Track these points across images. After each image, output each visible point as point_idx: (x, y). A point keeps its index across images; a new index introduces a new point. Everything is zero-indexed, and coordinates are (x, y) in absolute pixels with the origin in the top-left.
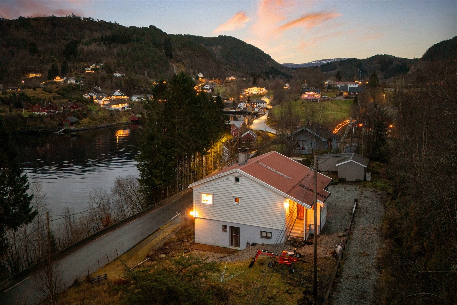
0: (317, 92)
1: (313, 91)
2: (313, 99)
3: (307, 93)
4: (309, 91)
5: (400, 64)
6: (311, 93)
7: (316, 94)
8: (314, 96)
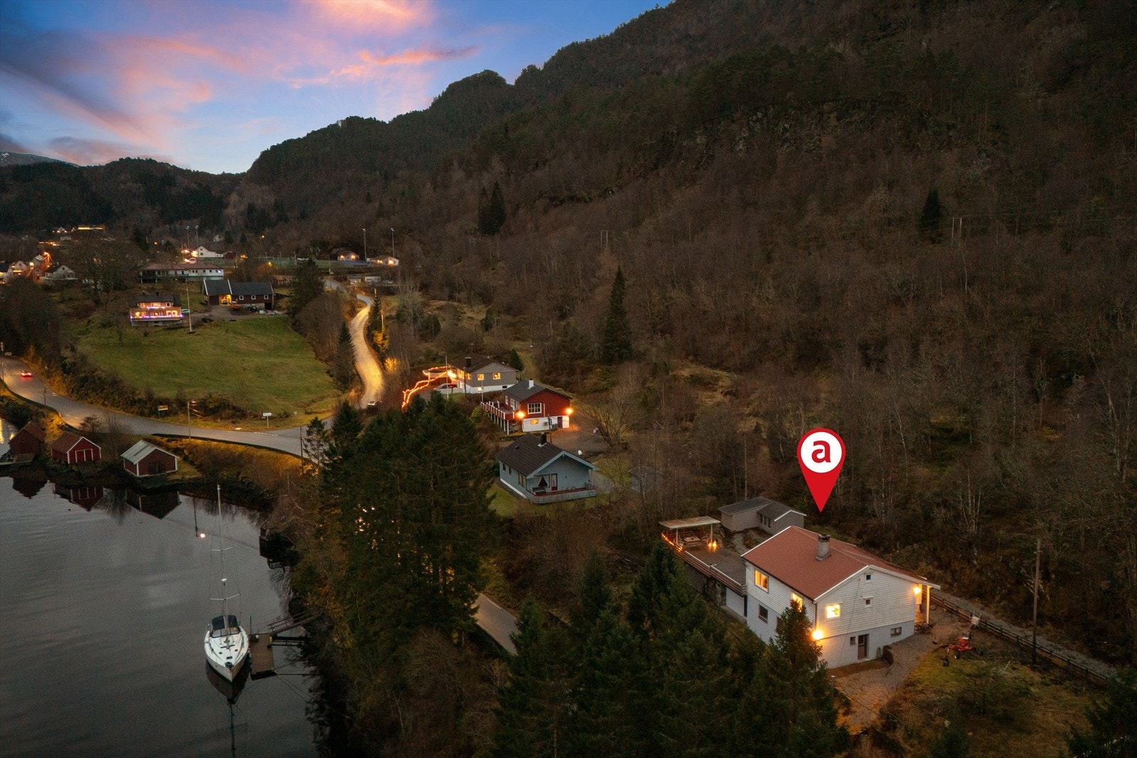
0: (171, 304)
1: (162, 301)
2: (164, 322)
3: (143, 306)
4: (148, 302)
5: (194, 186)
6: (156, 306)
7: (168, 309)
8: (165, 314)
